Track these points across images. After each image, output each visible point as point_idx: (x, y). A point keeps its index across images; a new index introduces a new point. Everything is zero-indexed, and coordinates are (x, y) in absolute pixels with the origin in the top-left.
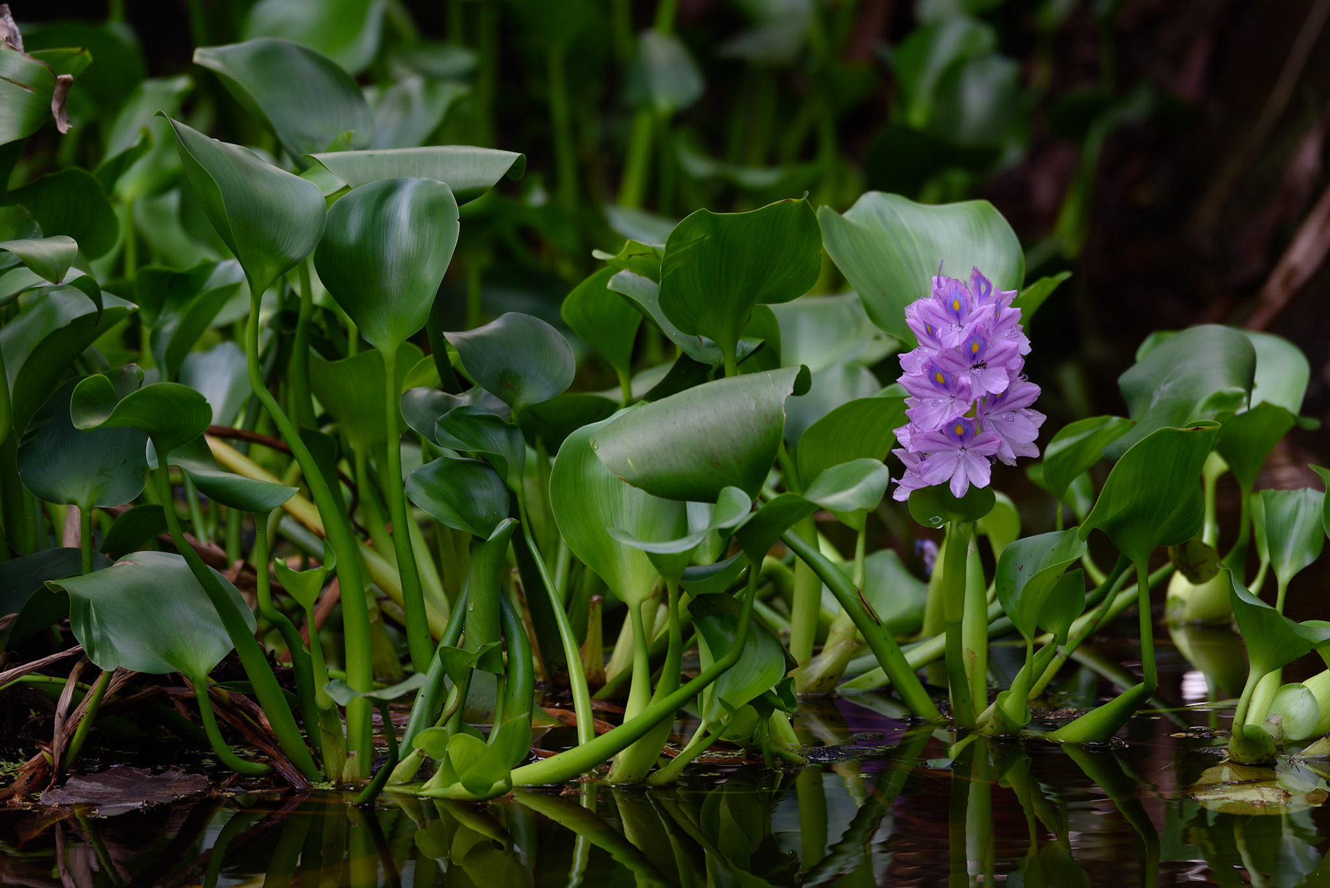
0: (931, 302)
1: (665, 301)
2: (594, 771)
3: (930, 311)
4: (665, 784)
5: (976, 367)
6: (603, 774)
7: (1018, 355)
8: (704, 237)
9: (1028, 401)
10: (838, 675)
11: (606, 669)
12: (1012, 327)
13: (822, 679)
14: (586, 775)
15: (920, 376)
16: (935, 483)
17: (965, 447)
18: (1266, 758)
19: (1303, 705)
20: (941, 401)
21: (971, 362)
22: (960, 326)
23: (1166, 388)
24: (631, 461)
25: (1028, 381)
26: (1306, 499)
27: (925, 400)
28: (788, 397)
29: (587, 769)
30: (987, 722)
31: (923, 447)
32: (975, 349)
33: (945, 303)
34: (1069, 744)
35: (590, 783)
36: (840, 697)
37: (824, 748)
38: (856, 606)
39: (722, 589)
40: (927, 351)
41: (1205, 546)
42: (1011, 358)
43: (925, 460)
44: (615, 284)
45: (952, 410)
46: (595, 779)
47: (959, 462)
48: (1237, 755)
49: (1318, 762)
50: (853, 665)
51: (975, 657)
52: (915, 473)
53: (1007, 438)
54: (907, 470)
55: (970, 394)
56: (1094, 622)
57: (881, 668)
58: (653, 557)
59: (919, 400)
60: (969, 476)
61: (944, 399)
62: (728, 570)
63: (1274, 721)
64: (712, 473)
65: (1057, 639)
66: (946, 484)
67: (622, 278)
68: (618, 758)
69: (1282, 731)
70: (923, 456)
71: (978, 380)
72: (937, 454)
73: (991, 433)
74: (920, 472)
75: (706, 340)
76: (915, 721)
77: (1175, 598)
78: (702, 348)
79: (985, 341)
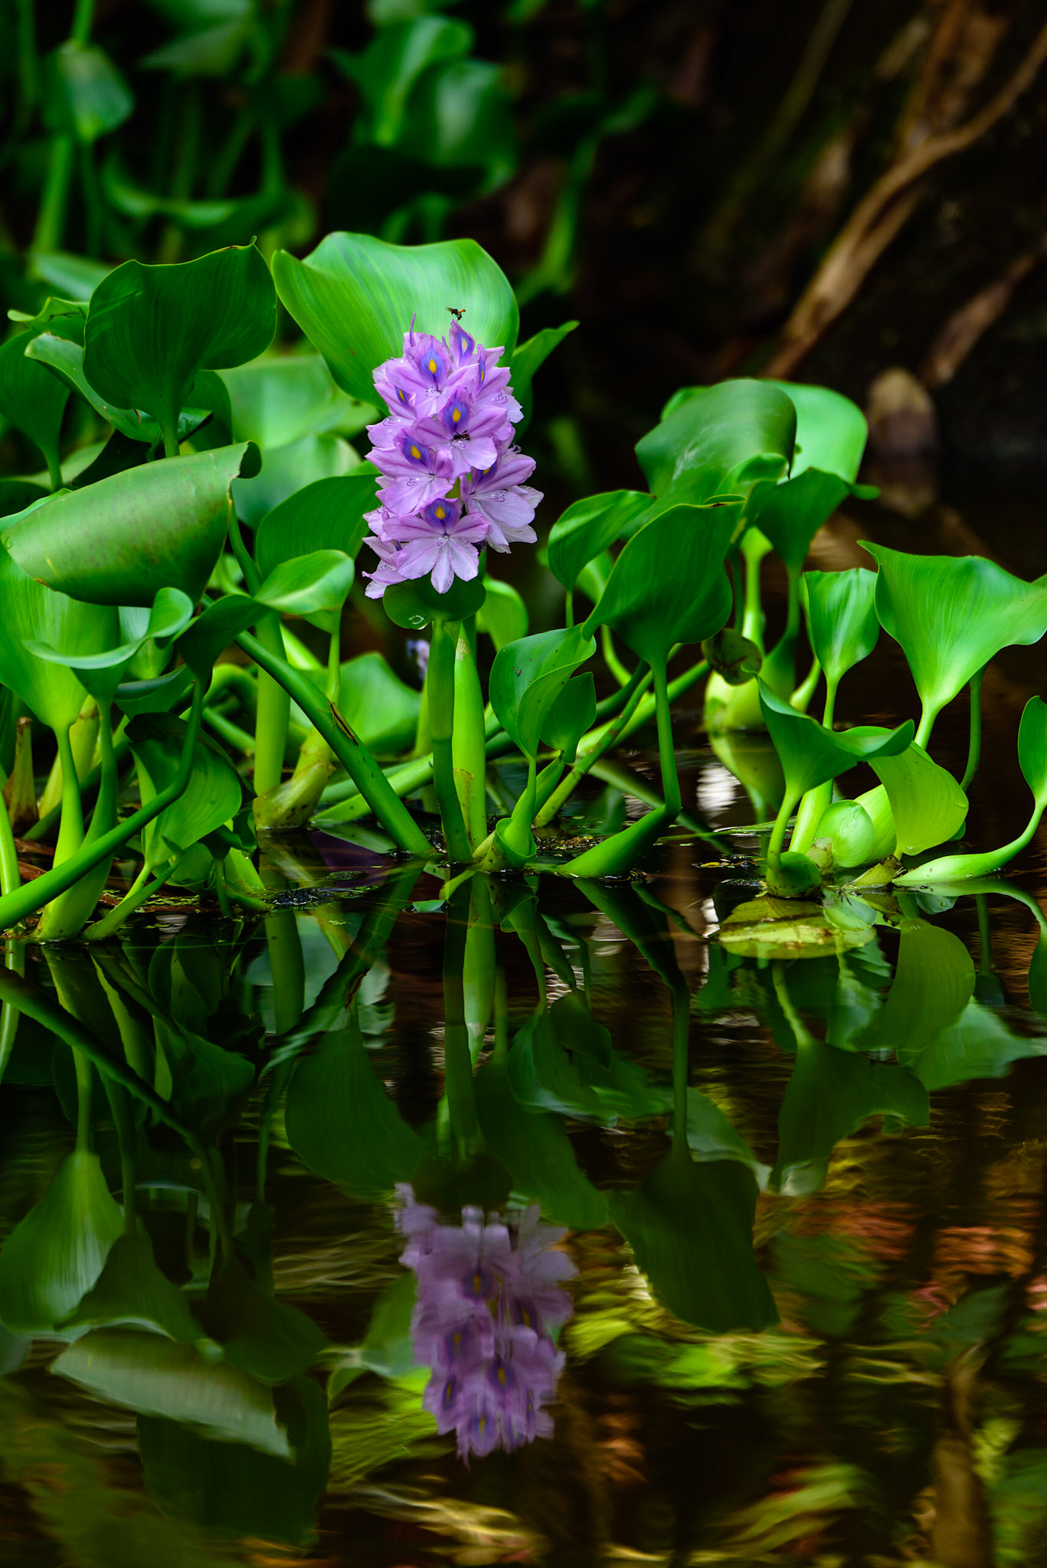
0: (403, 363)
1: (89, 369)
2: (21, 926)
3: (402, 375)
4: (104, 938)
5: (457, 437)
6: (31, 928)
7: (507, 422)
8: (135, 293)
9: (520, 477)
10: (312, 803)
11: (39, 804)
12: (499, 391)
13: (293, 809)
14: (11, 931)
15: (392, 451)
16: (414, 576)
17: (448, 533)
18: (810, 890)
19: (855, 826)
20: (417, 479)
21: (452, 433)
22: (438, 390)
23: (690, 455)
24: (52, 561)
25: (521, 453)
26: (858, 582)
27: (399, 479)
28: (234, 480)
29: (12, 923)
30: (486, 855)
31: (399, 535)
32: (456, 416)
33: (419, 364)
34: (582, 879)
35: (17, 939)
36: (316, 829)
37: (292, 892)
38: (329, 723)
39: (166, 708)
40: (399, 421)
41: (745, 640)
42: (498, 426)
43: (401, 549)
44: (34, 351)
45: (431, 490)
46: (22, 935)
47: (441, 551)
48: (776, 888)
49: (873, 893)
50: (330, 791)
51: (472, 778)
52: (391, 565)
53: (497, 521)
54: (381, 561)
55: (452, 471)
56: (614, 733)
57: (360, 795)
58: (79, 673)
59: (393, 479)
60: (453, 567)
61: (422, 477)
62: (171, 685)
63: (821, 845)
64: (146, 572)
65: (564, 755)
66: (426, 578)
67: (41, 342)
68: (47, 910)
69: (831, 857)
70: (399, 545)
71: (461, 453)
72: (416, 542)
73: (477, 516)
74: (395, 564)
75: (142, 414)
76: (401, 856)
77: (715, 701)
78: (140, 424)
79: (467, 407)
